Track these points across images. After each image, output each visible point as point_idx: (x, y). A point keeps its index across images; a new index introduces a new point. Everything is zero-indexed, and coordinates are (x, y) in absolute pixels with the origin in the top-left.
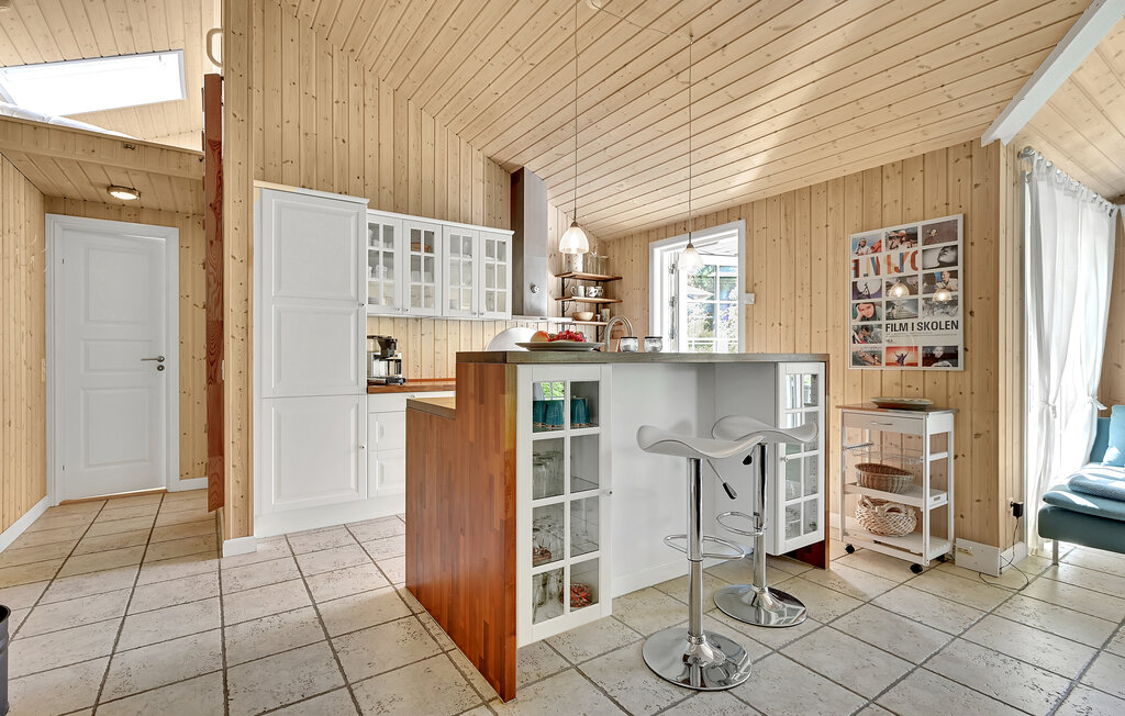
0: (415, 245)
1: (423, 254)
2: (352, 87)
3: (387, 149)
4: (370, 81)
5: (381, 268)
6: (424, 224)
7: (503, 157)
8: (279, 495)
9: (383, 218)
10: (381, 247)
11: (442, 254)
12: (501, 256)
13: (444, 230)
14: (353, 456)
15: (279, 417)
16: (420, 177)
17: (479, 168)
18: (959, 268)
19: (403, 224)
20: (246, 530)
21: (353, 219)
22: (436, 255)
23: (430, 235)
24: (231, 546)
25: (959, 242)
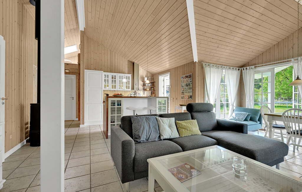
0: (112, 78)
1: (114, 79)
2: (103, 50)
3: (109, 60)
4: (106, 49)
5: (106, 82)
6: (114, 74)
7: (131, 60)
8: (89, 119)
9: (107, 74)
10: (106, 79)
11: (117, 80)
12: (129, 79)
13: (118, 75)
14: (100, 113)
15: (89, 107)
16: (115, 65)
17: (127, 63)
18: (192, 82)
19: (110, 74)
20: (83, 124)
21: (101, 75)
22: (116, 79)
23: (115, 76)
24: (81, 126)
25: (192, 78)
